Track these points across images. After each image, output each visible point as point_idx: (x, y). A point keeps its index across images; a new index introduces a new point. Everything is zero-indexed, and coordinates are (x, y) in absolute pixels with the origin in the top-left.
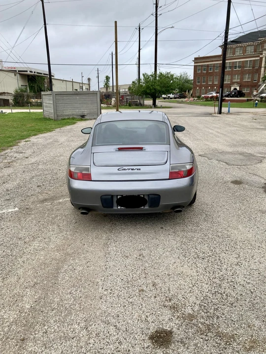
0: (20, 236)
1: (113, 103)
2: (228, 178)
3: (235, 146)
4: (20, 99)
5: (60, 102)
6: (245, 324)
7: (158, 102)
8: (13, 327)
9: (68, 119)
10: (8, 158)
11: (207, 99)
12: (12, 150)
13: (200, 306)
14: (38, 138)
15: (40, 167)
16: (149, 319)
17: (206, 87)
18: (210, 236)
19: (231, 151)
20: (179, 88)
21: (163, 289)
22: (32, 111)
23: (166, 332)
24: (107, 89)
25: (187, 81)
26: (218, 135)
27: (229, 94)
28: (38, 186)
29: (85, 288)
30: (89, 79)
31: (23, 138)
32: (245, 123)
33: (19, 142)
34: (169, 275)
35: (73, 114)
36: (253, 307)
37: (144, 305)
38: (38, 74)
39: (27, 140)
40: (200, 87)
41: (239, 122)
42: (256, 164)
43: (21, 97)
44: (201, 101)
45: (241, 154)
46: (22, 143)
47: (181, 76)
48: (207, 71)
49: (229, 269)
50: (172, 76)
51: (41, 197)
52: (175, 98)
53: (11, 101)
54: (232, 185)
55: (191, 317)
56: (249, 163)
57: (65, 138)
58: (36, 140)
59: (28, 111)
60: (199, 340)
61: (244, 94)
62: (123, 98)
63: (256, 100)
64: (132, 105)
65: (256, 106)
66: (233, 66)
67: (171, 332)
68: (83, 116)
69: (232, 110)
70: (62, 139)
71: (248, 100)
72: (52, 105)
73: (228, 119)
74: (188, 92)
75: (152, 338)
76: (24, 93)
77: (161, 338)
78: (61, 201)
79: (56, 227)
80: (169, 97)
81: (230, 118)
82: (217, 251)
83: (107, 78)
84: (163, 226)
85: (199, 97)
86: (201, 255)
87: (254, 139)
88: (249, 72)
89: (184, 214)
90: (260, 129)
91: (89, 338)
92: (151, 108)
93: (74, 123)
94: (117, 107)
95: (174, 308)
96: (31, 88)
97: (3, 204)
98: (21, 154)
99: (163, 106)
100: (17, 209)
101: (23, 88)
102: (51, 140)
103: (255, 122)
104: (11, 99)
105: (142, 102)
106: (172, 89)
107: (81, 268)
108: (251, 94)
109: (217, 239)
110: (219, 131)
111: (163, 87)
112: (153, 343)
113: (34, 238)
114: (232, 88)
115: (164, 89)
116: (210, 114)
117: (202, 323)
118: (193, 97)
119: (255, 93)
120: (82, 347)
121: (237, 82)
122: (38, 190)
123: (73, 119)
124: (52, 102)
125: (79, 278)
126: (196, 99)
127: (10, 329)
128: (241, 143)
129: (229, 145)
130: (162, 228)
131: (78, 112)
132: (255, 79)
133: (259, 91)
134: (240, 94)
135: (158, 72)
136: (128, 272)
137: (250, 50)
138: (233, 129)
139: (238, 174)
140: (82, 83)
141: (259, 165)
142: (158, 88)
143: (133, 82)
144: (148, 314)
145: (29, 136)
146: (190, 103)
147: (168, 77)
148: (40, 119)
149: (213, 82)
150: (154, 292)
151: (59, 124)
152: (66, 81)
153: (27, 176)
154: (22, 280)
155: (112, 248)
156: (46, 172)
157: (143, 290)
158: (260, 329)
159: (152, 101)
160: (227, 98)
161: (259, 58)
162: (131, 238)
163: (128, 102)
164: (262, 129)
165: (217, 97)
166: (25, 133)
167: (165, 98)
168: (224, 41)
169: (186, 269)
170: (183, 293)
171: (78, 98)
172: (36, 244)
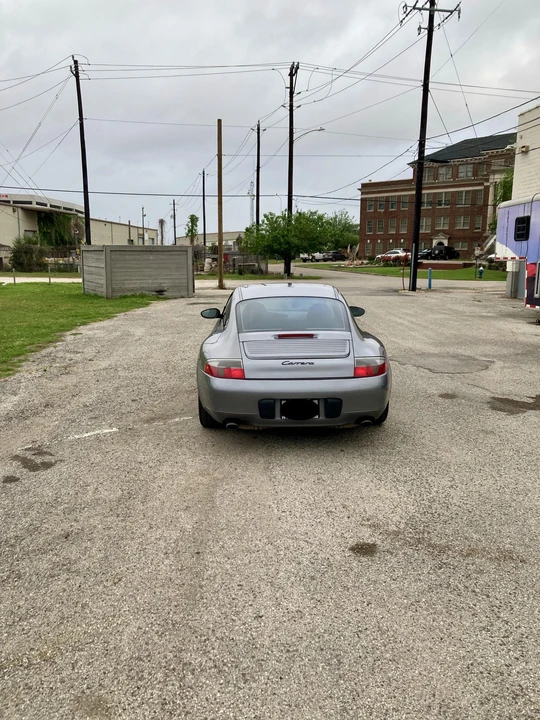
0: (139, 460)
1: (207, 267)
2: (435, 390)
3: (442, 344)
4: (24, 258)
5: (118, 265)
7: (295, 268)
9: (133, 296)
11: (387, 262)
12: (57, 348)
13: (406, 524)
14: (93, 329)
16: (346, 535)
17: (385, 240)
19: (436, 352)
20: (333, 242)
21: (357, 511)
23: (367, 545)
24: (192, 241)
25: (348, 227)
26: (414, 326)
27: (429, 254)
30: (161, 222)
31: (65, 328)
32: (460, 308)
33: (64, 336)
35: (141, 288)
37: (335, 524)
39: (74, 332)
40: (374, 239)
41: (449, 306)
42: (479, 370)
43: (26, 252)
44: (376, 268)
45: (454, 356)
47: (335, 218)
48: (387, 208)
50: (321, 218)
52: (325, 260)
54: (441, 400)
55: (397, 533)
56: (467, 370)
58: (91, 332)
60: (408, 550)
61: (458, 254)
62: (226, 259)
63: (480, 265)
64: (245, 273)
65: (480, 276)
66: (436, 200)
67: (374, 545)
68: (160, 292)
69: (436, 283)
70: (138, 331)
71: (465, 266)
72: (103, 271)
73: (429, 300)
74: (351, 248)
75: (352, 549)
76: (32, 246)
77: (364, 549)
78: (177, 420)
80: (314, 257)
81: (433, 299)
83: (194, 219)
85: (371, 259)
87: (475, 333)
88: (466, 213)
90: (487, 317)
92: (282, 278)
93: (147, 304)
94: (219, 275)
95: (375, 526)
96: (45, 236)
97: (90, 423)
98: (79, 355)
99: (304, 274)
100: (115, 430)
103: (477, 306)
105: (263, 267)
106: (321, 244)
108: (469, 253)
110: (414, 320)
111: (304, 239)
112: (355, 553)
114: (435, 242)
115: (305, 244)
116: (396, 291)
118: (361, 259)
119: (477, 252)
121: (443, 231)
123: (142, 296)
124: (103, 266)
126: (365, 262)
128: (453, 340)
129: (432, 344)
131: (150, 284)
132: (477, 226)
133: (486, 249)
134: (449, 253)
135: (294, 212)
137: (465, 172)
138: (438, 316)
139: (448, 384)
140: (143, 228)
141: (482, 373)
142: (295, 241)
146: (356, 270)
147: (313, 220)
148: (78, 297)
149: (398, 230)
150: (347, 513)
151: (119, 306)
153: (107, 387)
156: (136, 382)
157: (331, 512)
158: (479, 540)
159: (283, 265)
160: (425, 262)
161: (482, 188)
163: (237, 265)
164: (491, 317)
165: (407, 259)
167: (305, 260)
170: (383, 513)
171: (151, 258)
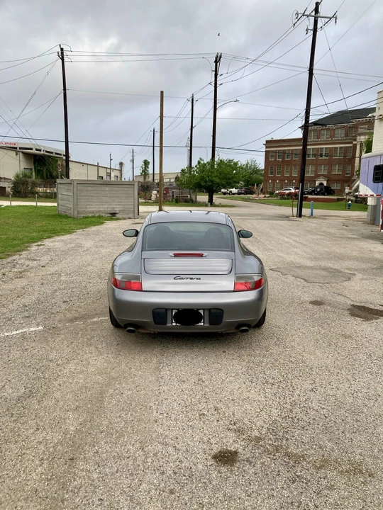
0: (50, 358)
1: (153, 197)
2: (307, 298)
3: (316, 259)
4: (22, 188)
5: (82, 194)
6: (316, 445)
7: (216, 198)
8: (59, 447)
9: (93, 217)
10: (18, 266)
11: (282, 196)
12: (21, 256)
13: (268, 429)
14: (55, 241)
15: (63, 278)
16: (212, 441)
17: (282, 180)
18: (282, 361)
19: (311, 265)
20: (244, 181)
21: (227, 414)
22: (39, 204)
23: (230, 452)
24: (145, 178)
25: (256, 171)
26: (297, 244)
27: (313, 191)
28: (64, 302)
29: (136, 412)
30: (121, 164)
31: (33, 240)
32: (332, 231)
33: (29, 246)
34: (233, 400)
35: (100, 211)
36: (326, 430)
37: (205, 428)
38: (48, 154)
39: (39, 243)
40: (274, 180)
41: (324, 229)
42: (343, 281)
43: (23, 184)
44: (275, 199)
45: (325, 269)
46: (34, 248)
47: (247, 164)
48: (283, 158)
49: (302, 394)
50: (236, 164)
51: (69, 315)
52: (239, 194)
53: (8, 190)
54: (311, 306)
55: (258, 439)
56: (334, 281)
57: (92, 242)
58: (52, 244)
59: (34, 204)
60: (266, 459)
61: (334, 192)
62: (167, 192)
63: (349, 200)
64: (180, 202)
65: (349, 208)
66: (318, 154)
67: (236, 453)
68: (113, 214)
69: (316, 212)
70: (88, 244)
71: (338, 200)
72: (71, 198)
73: (310, 224)
74: (257, 185)
75: (215, 457)
76: (28, 179)
77: (226, 458)
78: (95, 320)
79: (93, 348)
80: (231, 192)
81: (313, 224)
82: (290, 376)
83: (146, 163)
84: (226, 350)
85: (272, 194)
86: (270, 380)
87: (342, 251)
88: (340, 162)
89: (251, 338)
90: (351, 238)
91: (146, 458)
92: (206, 206)
93: (102, 223)
94: (160, 203)
95: (240, 431)
96: (38, 172)
97: (22, 322)
98: (35, 262)
99: (223, 203)
100: (41, 328)
101: (27, 172)
102: (73, 245)
103: (346, 230)
104: (8, 187)
105: (193, 198)
106: (235, 182)
107: (130, 393)
108: (342, 191)
109: (290, 365)
110: (298, 240)
111: (223, 179)
112: (217, 462)
113: (68, 361)
114: (317, 183)
115: (224, 182)
116: (287, 217)
117: (270, 445)
118: (264, 193)
119: (347, 191)
120: (139, 466)
121: (323, 175)
122: (64, 306)
123: (100, 217)
124: (71, 194)
125: (129, 402)
126: (267, 196)
127: (55, 450)
128: (325, 256)
129: (309, 258)
130: (224, 352)
131: (106, 208)
132: (347, 172)
133: (353, 189)
134: (327, 191)
135: (216, 159)
136: (186, 397)
137: (340, 134)
138: (316, 237)
139: (317, 292)
140: (110, 169)
141: (346, 284)
142: (217, 180)
143: (182, 170)
144: (210, 437)
145: (41, 239)
146: (260, 202)
147: (230, 166)
148: (53, 216)
149: (291, 174)
150: (217, 416)
151: (80, 224)
152: (88, 164)
153: (48, 289)
154: (61, 403)
155: (165, 373)
156: (72, 285)
157: (203, 414)
158: (333, 450)
159: (207, 197)
160: (310, 196)
161: (351, 145)
162: (187, 362)
163: (175, 196)
164: (355, 238)
165: (296, 195)
166: (34, 234)
167: (225, 194)
168: (304, 122)
169: (253, 394)
170: (249, 417)
171: (107, 189)
172: (71, 366)
